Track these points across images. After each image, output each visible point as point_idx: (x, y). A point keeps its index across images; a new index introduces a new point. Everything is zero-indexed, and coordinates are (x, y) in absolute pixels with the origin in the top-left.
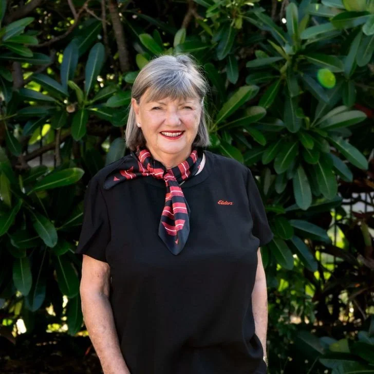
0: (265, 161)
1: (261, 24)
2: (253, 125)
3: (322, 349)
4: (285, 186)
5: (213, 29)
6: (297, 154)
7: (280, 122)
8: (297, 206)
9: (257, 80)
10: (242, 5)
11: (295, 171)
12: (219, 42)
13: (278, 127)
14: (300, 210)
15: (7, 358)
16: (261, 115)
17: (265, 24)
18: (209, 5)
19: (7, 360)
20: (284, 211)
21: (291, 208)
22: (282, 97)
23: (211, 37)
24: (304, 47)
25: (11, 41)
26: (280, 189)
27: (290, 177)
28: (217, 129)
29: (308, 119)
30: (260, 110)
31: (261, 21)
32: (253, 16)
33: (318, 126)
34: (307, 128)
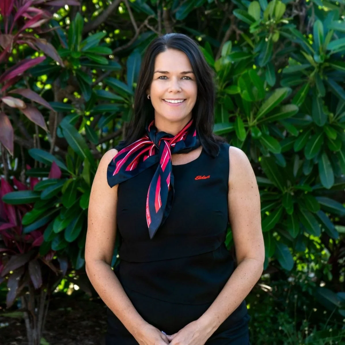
0: (297, 149)
1: (295, 38)
2: (287, 120)
3: (339, 303)
4: (311, 169)
5: (254, 41)
6: (323, 143)
7: (308, 118)
8: (322, 185)
9: (289, 83)
10: (279, 22)
11: (319, 157)
12: (259, 52)
13: (307, 121)
14: (325, 189)
15: (69, 309)
16: (294, 112)
17: (297, 38)
18: (251, 22)
19: (69, 311)
20: (311, 189)
21: (317, 187)
22: (310, 97)
23: (252, 49)
24: (328, 56)
25: (90, 51)
26: (307, 172)
27: (316, 162)
28: (257, 123)
29: (332, 115)
30: (293, 108)
31: (294, 35)
32: (287, 31)
33: (339, 121)
34: (330, 122)
